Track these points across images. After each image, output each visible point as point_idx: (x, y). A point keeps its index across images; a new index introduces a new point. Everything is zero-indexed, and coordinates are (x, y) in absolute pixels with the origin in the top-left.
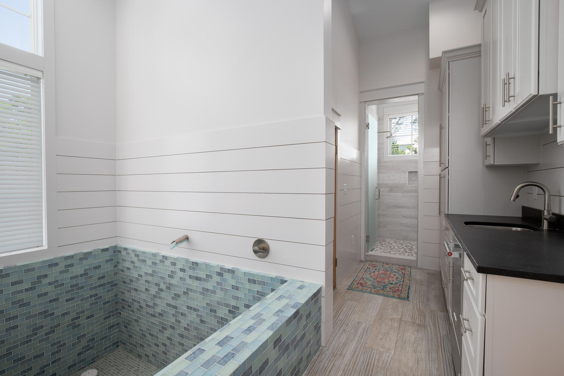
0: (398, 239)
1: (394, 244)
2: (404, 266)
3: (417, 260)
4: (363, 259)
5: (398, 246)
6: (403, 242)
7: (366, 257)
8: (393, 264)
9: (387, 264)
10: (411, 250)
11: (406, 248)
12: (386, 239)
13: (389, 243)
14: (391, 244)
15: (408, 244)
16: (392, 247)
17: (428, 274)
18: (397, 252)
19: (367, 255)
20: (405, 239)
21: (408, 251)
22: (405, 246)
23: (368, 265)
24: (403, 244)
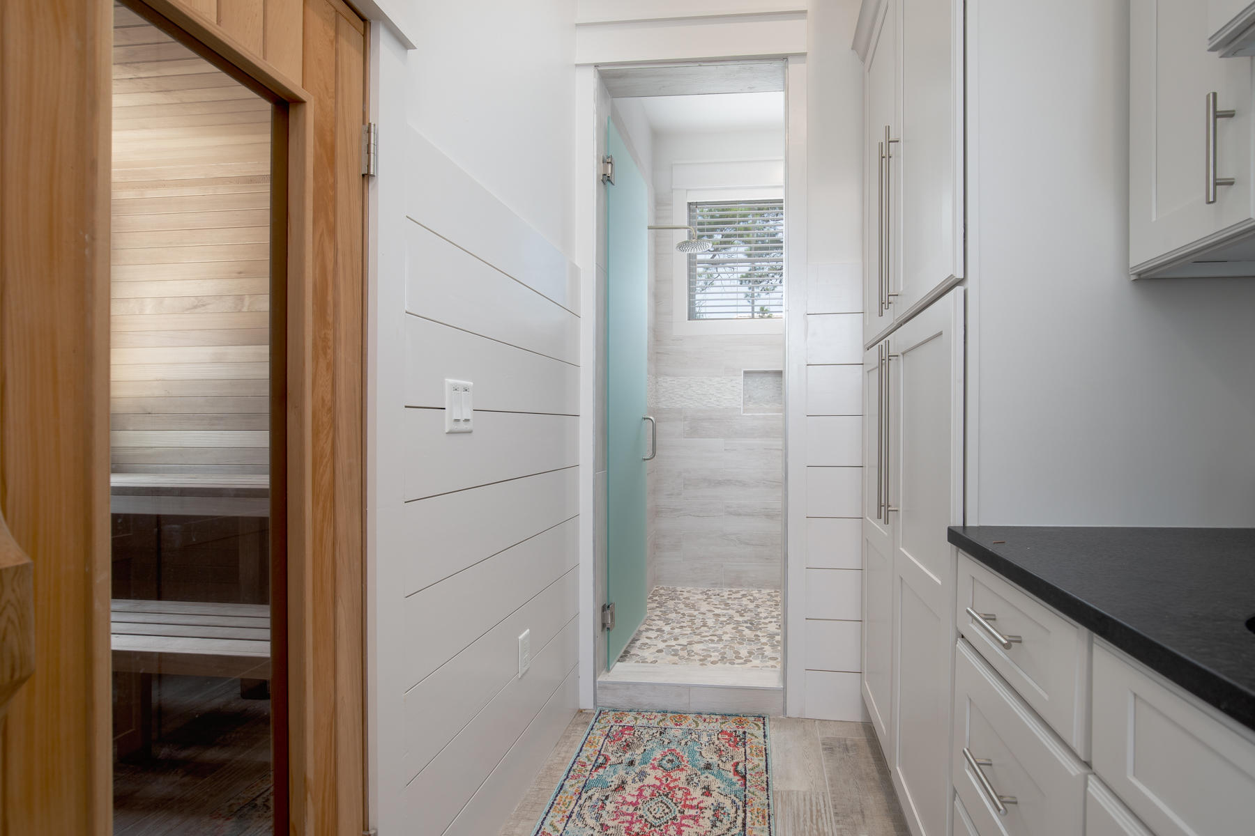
0: (715, 585)
1: (704, 607)
2: (740, 718)
3: (785, 688)
4: (586, 702)
5: (717, 611)
6: (731, 593)
7: (598, 692)
8: (700, 714)
9: (679, 716)
10: (757, 629)
11: (741, 619)
12: (679, 589)
13: (688, 602)
14: (693, 607)
15: (745, 601)
16: (698, 622)
17: (829, 748)
18: (712, 641)
19: (605, 687)
20: (736, 581)
21: (747, 632)
22: (737, 612)
23: (602, 741)
24: (730, 602)
